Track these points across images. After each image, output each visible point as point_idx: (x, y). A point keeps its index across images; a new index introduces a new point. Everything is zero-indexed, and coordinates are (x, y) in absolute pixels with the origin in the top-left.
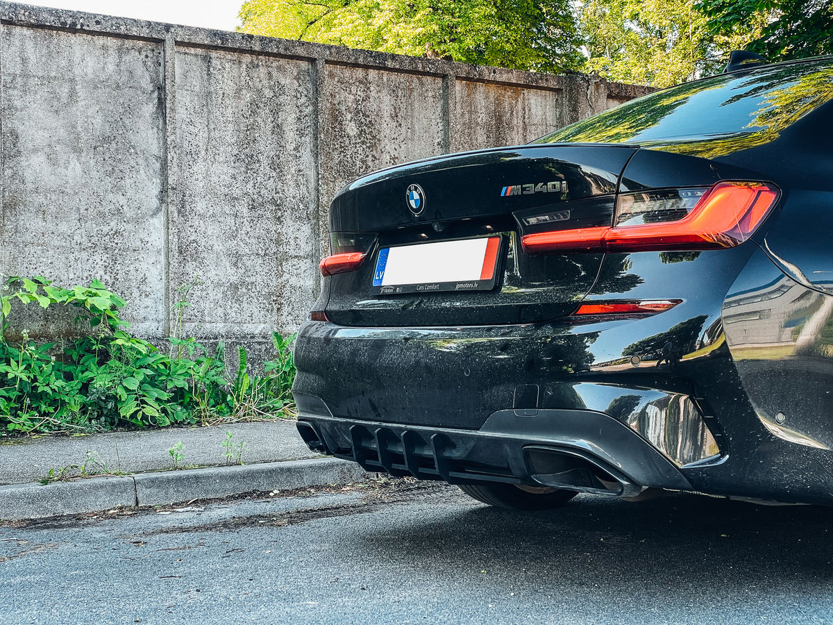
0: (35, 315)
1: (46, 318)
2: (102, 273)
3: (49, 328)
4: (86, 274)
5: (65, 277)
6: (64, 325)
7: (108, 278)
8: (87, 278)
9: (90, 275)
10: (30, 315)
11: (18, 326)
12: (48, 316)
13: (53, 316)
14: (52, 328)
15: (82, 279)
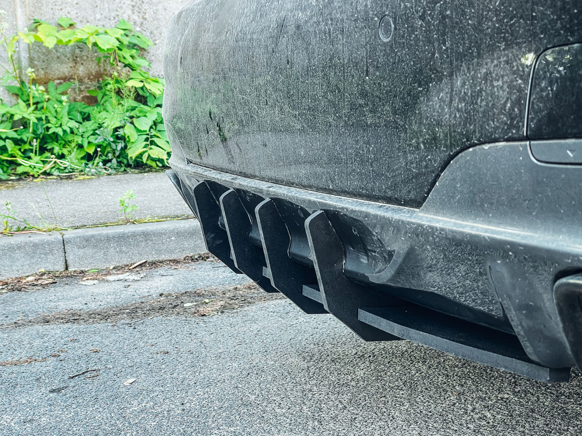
0: (63, 57)
1: (74, 60)
2: (130, 12)
3: (77, 69)
4: (113, 14)
5: (92, 18)
6: (93, 67)
7: (136, 18)
8: (114, 18)
9: (118, 15)
10: (58, 57)
11: (47, 68)
12: (77, 57)
13: (81, 57)
14: (81, 70)
15: (110, 19)
